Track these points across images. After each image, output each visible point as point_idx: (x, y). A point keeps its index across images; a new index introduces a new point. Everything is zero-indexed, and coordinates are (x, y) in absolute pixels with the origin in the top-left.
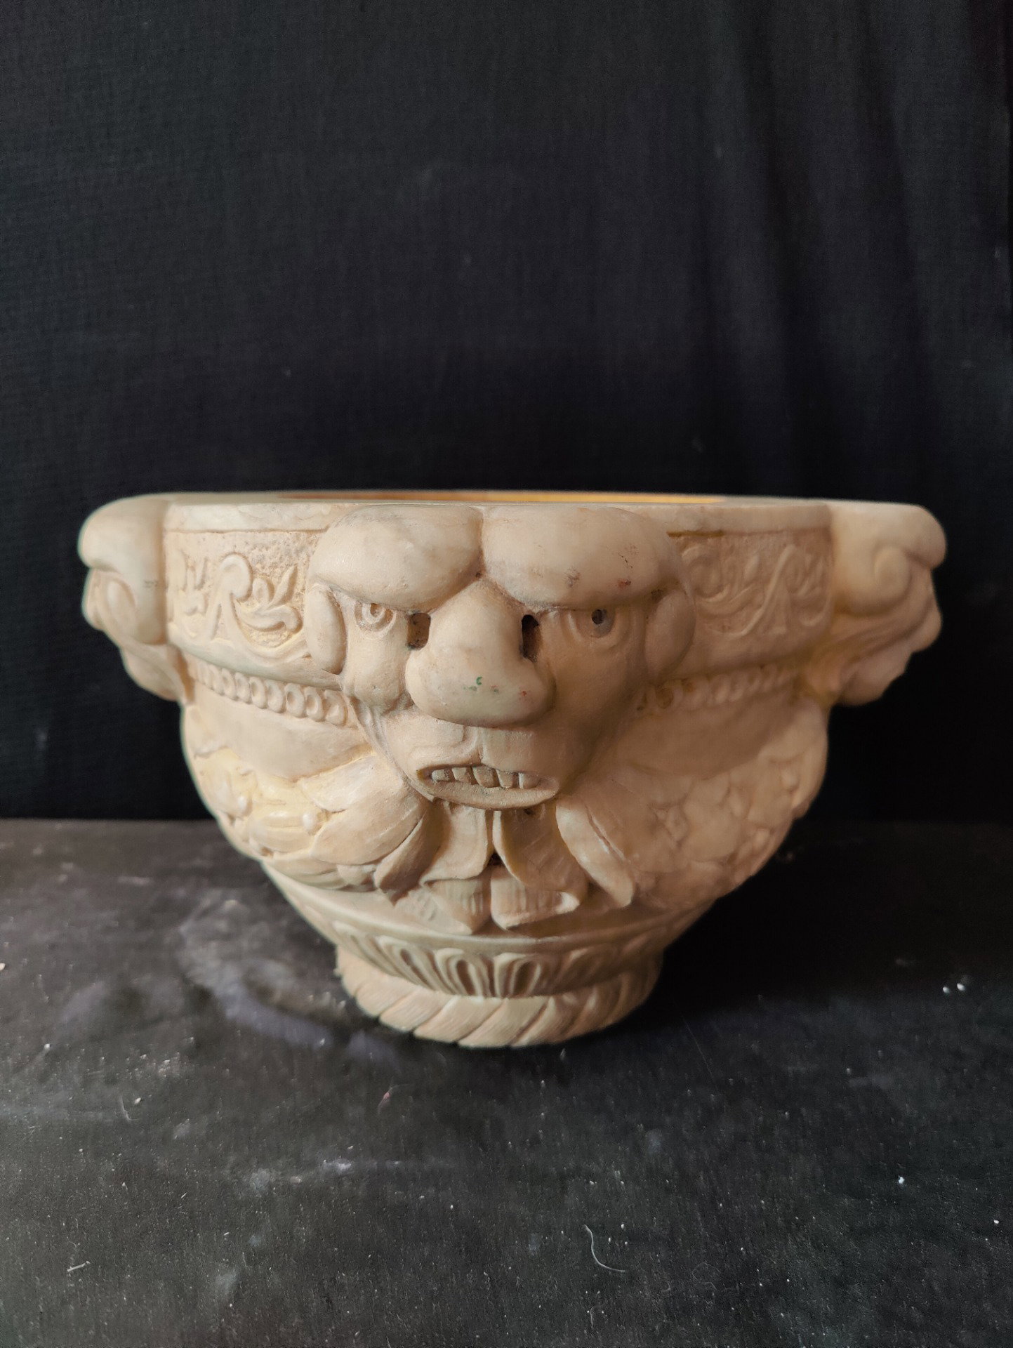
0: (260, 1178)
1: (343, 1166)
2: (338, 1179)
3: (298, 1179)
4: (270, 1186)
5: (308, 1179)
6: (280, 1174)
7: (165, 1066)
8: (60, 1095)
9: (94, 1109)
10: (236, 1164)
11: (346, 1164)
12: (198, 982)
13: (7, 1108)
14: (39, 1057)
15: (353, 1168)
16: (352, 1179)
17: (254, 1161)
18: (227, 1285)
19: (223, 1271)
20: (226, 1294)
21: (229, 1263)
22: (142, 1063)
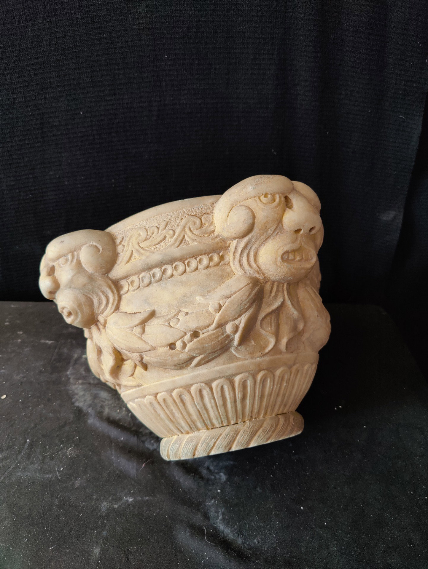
2: (129, 505)
3: (117, 506)
4: (108, 510)
5: (120, 506)
6: (110, 504)
7: (69, 451)
8: (36, 466)
9: (47, 473)
10: (97, 499)
11: (131, 499)
12: (77, 404)
13: (19, 474)
14: (26, 446)
15: (133, 500)
16: (133, 506)
17: (102, 498)
18: (97, 553)
19: (96, 547)
20: (97, 557)
21: (98, 544)
22: (61, 449)
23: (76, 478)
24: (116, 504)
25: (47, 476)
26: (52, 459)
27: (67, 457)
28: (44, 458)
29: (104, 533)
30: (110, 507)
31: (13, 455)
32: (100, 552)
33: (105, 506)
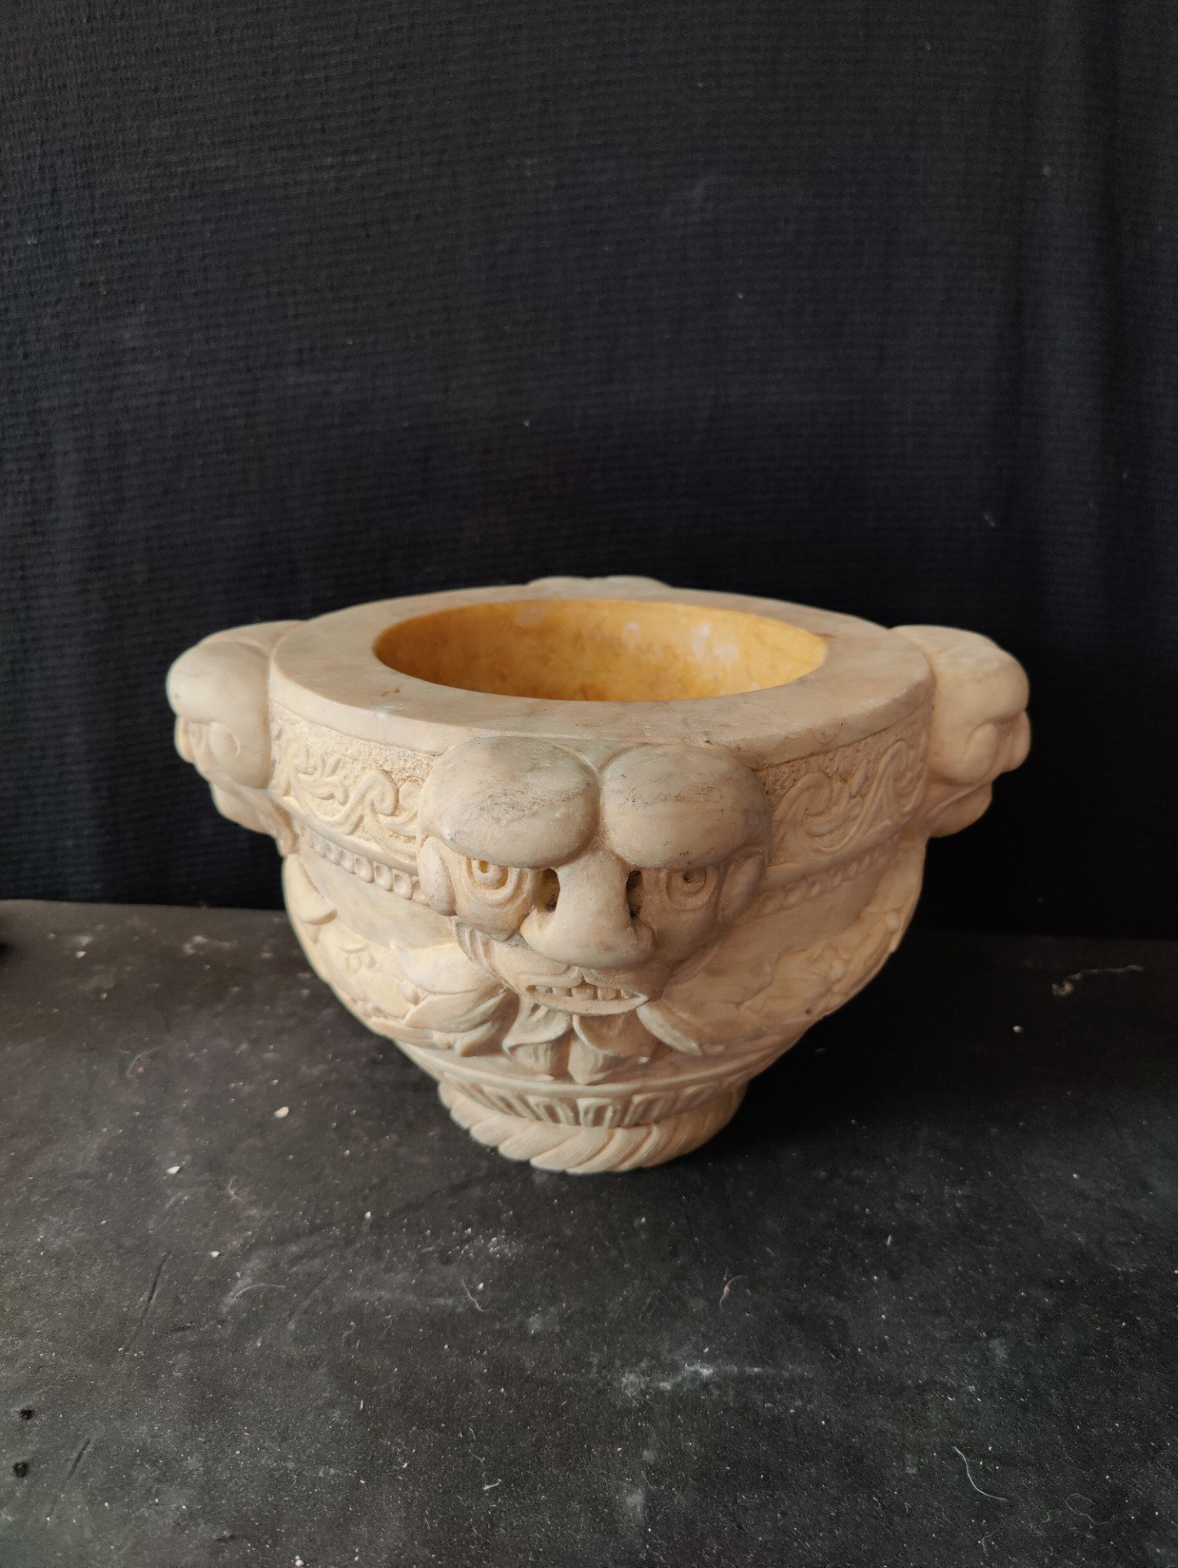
0: (630, 1382)
1: (706, 1372)
2: (705, 1385)
3: (667, 1386)
4: (643, 1393)
5: (677, 1386)
6: (648, 1379)
7: (494, 1246)
8: (402, 1277)
9: (441, 1295)
10: (601, 1367)
11: (708, 1369)
13: (355, 1292)
14: (365, 1229)
15: (716, 1374)
16: (719, 1387)
17: (618, 1363)
18: (639, 1507)
19: (630, 1492)
20: (641, 1516)
21: (632, 1483)
22: (469, 1239)
23: (528, 1311)
24: (664, 1380)
25: (442, 1301)
26: (447, 1261)
27: (490, 1258)
28: (422, 1260)
29: (648, 1455)
30: (648, 1387)
31: (330, 1246)
32: (646, 1507)
33: (632, 1384)
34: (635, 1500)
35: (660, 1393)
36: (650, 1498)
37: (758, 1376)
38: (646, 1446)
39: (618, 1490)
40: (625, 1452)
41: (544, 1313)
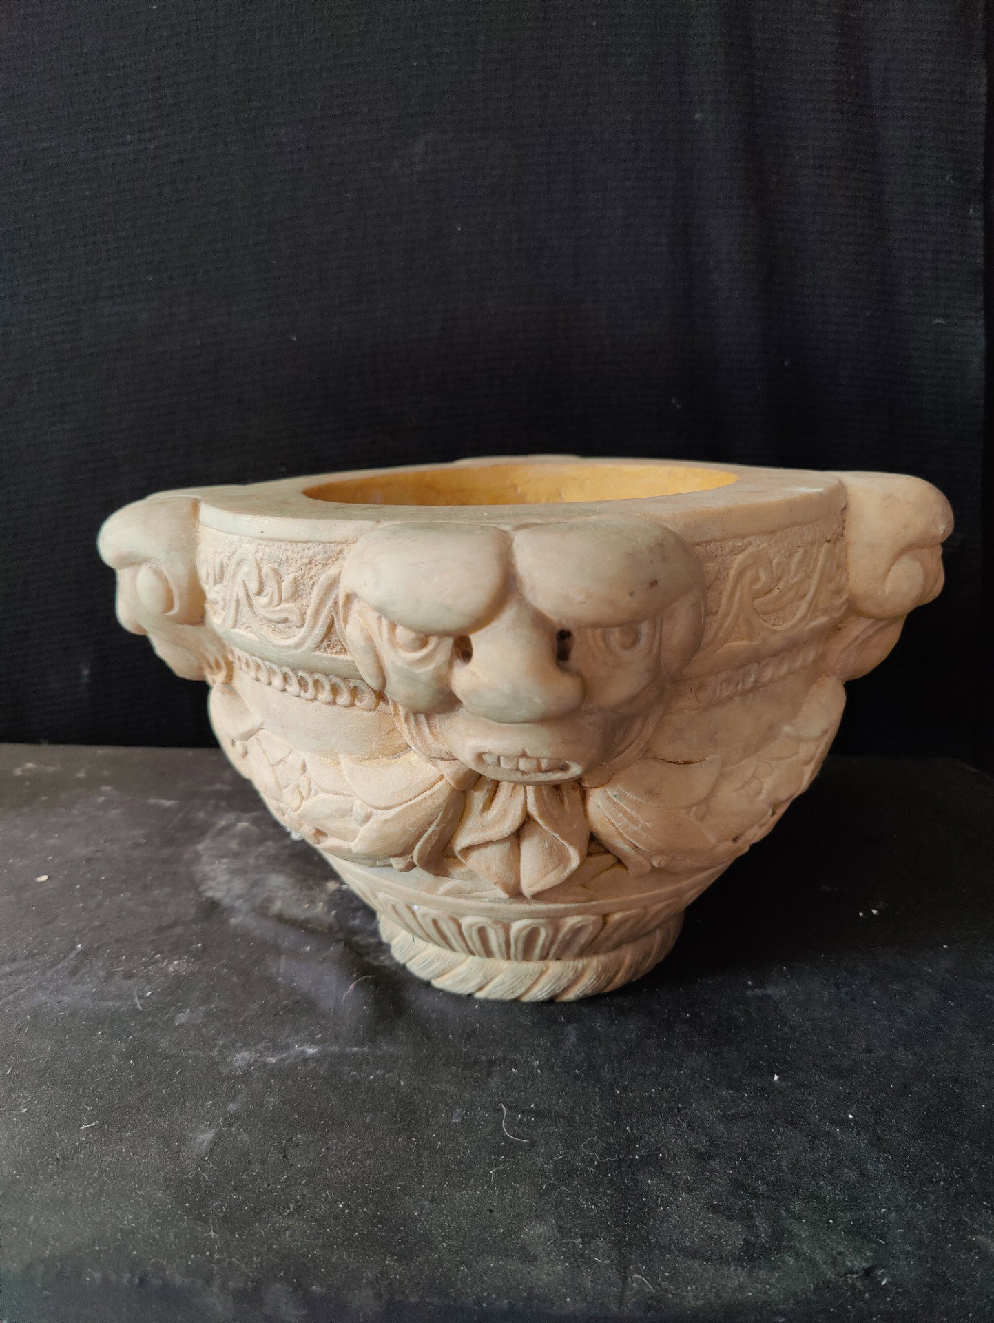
0: (241, 1058)
1: (311, 1051)
2: (306, 1060)
3: (273, 1060)
4: (249, 1065)
5: (281, 1060)
6: (259, 1055)
7: (174, 966)
8: (86, 987)
9: (112, 999)
10: (224, 1047)
11: (314, 1049)
12: (210, 894)
13: (42, 997)
14: (72, 955)
15: (319, 1052)
16: (317, 1062)
17: (239, 1044)
18: (205, 1142)
19: (204, 1132)
20: (204, 1149)
21: (209, 1126)
22: (157, 961)
23: (180, 1010)
24: (272, 1056)
25: (111, 1004)
26: (129, 976)
27: (167, 975)
28: (110, 976)
29: (232, 1107)
30: (256, 1061)
31: (38, 968)
32: (213, 1141)
33: (243, 1059)
34: (204, 1138)
35: (265, 1065)
36: (219, 1136)
37: (355, 1054)
38: (234, 1100)
39: (193, 1131)
40: (214, 1105)
41: (192, 1012)
